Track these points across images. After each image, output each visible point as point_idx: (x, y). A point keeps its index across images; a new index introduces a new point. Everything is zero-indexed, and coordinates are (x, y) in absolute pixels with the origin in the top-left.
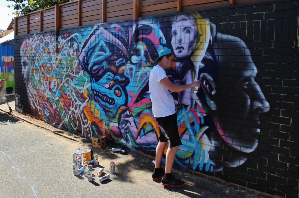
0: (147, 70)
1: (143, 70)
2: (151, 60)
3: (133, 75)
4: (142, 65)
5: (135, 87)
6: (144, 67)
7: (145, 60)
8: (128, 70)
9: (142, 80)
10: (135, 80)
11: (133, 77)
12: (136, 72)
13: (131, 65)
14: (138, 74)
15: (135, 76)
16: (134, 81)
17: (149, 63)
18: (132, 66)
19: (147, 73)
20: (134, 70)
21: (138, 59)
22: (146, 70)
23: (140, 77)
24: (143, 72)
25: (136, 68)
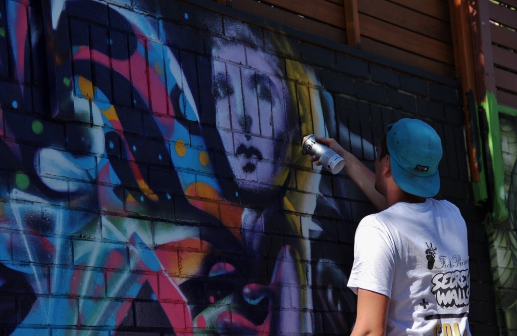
0: (130, 233)
1: (110, 232)
2: (143, 185)
3: (57, 261)
4: (104, 209)
5: (69, 328)
6: (114, 215)
7: (114, 179)
8: (21, 227)
9: (107, 289)
10: (66, 290)
11: (56, 271)
12: (70, 241)
13: (40, 200)
14: (87, 256)
15: (63, 266)
16: (56, 296)
17: (137, 198)
18: (41, 206)
19: (131, 248)
20: (59, 228)
21: (79, 172)
22: (124, 231)
23: (95, 269)
24: (113, 246)
25: (71, 222)
